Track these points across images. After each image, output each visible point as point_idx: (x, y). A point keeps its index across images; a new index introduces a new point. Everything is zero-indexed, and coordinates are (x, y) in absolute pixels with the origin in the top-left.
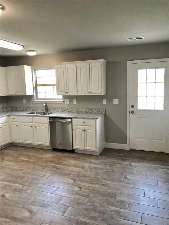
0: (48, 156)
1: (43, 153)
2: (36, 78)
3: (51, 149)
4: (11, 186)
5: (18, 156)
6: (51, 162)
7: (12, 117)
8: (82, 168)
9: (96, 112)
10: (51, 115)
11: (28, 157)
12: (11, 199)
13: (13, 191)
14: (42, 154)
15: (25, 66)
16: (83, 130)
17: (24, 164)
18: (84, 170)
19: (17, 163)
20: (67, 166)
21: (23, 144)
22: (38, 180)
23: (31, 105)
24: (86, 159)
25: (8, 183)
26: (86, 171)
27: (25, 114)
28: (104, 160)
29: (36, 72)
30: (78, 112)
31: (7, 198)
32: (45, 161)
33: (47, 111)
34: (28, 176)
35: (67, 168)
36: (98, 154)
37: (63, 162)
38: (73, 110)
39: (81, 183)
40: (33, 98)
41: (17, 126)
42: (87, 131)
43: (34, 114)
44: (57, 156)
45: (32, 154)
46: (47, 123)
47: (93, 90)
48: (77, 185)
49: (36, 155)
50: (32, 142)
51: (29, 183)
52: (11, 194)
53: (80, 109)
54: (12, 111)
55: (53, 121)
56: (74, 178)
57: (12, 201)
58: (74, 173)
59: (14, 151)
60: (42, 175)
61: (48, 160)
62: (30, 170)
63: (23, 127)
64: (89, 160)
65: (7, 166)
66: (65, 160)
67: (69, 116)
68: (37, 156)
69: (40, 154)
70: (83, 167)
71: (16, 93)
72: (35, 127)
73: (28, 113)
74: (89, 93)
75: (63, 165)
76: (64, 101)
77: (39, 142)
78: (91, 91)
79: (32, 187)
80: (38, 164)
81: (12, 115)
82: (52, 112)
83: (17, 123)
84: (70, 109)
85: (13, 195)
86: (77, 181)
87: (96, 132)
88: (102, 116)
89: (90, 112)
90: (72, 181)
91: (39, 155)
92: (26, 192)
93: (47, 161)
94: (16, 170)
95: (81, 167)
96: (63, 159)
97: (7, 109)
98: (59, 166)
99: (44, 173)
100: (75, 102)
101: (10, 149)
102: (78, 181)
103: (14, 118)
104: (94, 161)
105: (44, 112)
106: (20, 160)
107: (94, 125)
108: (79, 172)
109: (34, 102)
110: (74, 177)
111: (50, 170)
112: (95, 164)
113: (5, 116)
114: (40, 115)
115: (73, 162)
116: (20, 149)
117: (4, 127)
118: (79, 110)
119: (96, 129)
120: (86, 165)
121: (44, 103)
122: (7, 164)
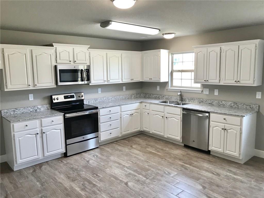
0: (178, 152)
1: (173, 148)
2: (172, 63)
3: (183, 145)
4: (135, 176)
5: (146, 146)
6: (180, 160)
7: (144, 104)
8: (216, 175)
9: (245, 108)
10: (185, 106)
11: (156, 149)
12: (133, 189)
13: (136, 181)
14: (171, 148)
15: (161, 50)
16: (223, 129)
17: (151, 156)
18: (219, 179)
19: (144, 154)
20: (198, 168)
21: (153, 134)
22: (162, 176)
23: (165, 93)
24: (224, 165)
25: (132, 172)
26: (221, 180)
27: (157, 102)
28: (248, 172)
29: (173, 57)
30: (219, 106)
31: (130, 187)
32: (173, 157)
33: (182, 101)
34: (152, 169)
35: (197, 171)
36: (242, 163)
37: (193, 162)
38: (213, 102)
39: (211, 192)
40: (167, 85)
41: (148, 114)
42: (229, 131)
43: (167, 103)
44: (188, 154)
45: (160, 147)
46: (180, 114)
47: (241, 79)
48: (206, 194)
49: (164, 149)
50: (162, 134)
51: (152, 177)
52: (134, 184)
53: (223, 102)
54: (145, 97)
55: (187, 113)
56: (203, 185)
57: (133, 191)
58: (205, 178)
59: (143, 140)
60: (167, 172)
61: (177, 157)
62: (155, 164)
63: (154, 116)
64: (227, 167)
65: (134, 154)
66: (196, 161)
67: (206, 110)
68: (166, 150)
69: (169, 148)
70: (218, 175)
71: (150, 79)
72: (166, 117)
73: (160, 101)
74: (236, 83)
75: (193, 166)
76: (202, 91)
77: (169, 134)
78: (238, 80)
79: (155, 183)
80: (165, 159)
81: (144, 102)
82: (187, 102)
83: (148, 111)
84: (210, 101)
85: (136, 185)
86: (206, 189)
87: (241, 133)
88: (252, 113)
89: (235, 106)
90: (201, 188)
91: (167, 149)
92: (149, 186)
93: (175, 158)
94: (143, 161)
95: (215, 173)
96: (195, 159)
97: (140, 95)
98: (188, 166)
99: (170, 171)
100: (216, 93)
101: (139, 138)
102: (208, 189)
103: (145, 106)
104: (234, 170)
105: (178, 102)
106: (147, 150)
107: (239, 125)
108: (212, 179)
109: (168, 90)
110: (204, 183)
111: (177, 169)
112: (235, 174)
113: (137, 102)
114: (172, 105)
115: (206, 165)
116: (149, 139)
117: (136, 113)
118: (221, 103)
119: (241, 130)
120: (223, 173)
121: (179, 92)
122: (134, 152)
